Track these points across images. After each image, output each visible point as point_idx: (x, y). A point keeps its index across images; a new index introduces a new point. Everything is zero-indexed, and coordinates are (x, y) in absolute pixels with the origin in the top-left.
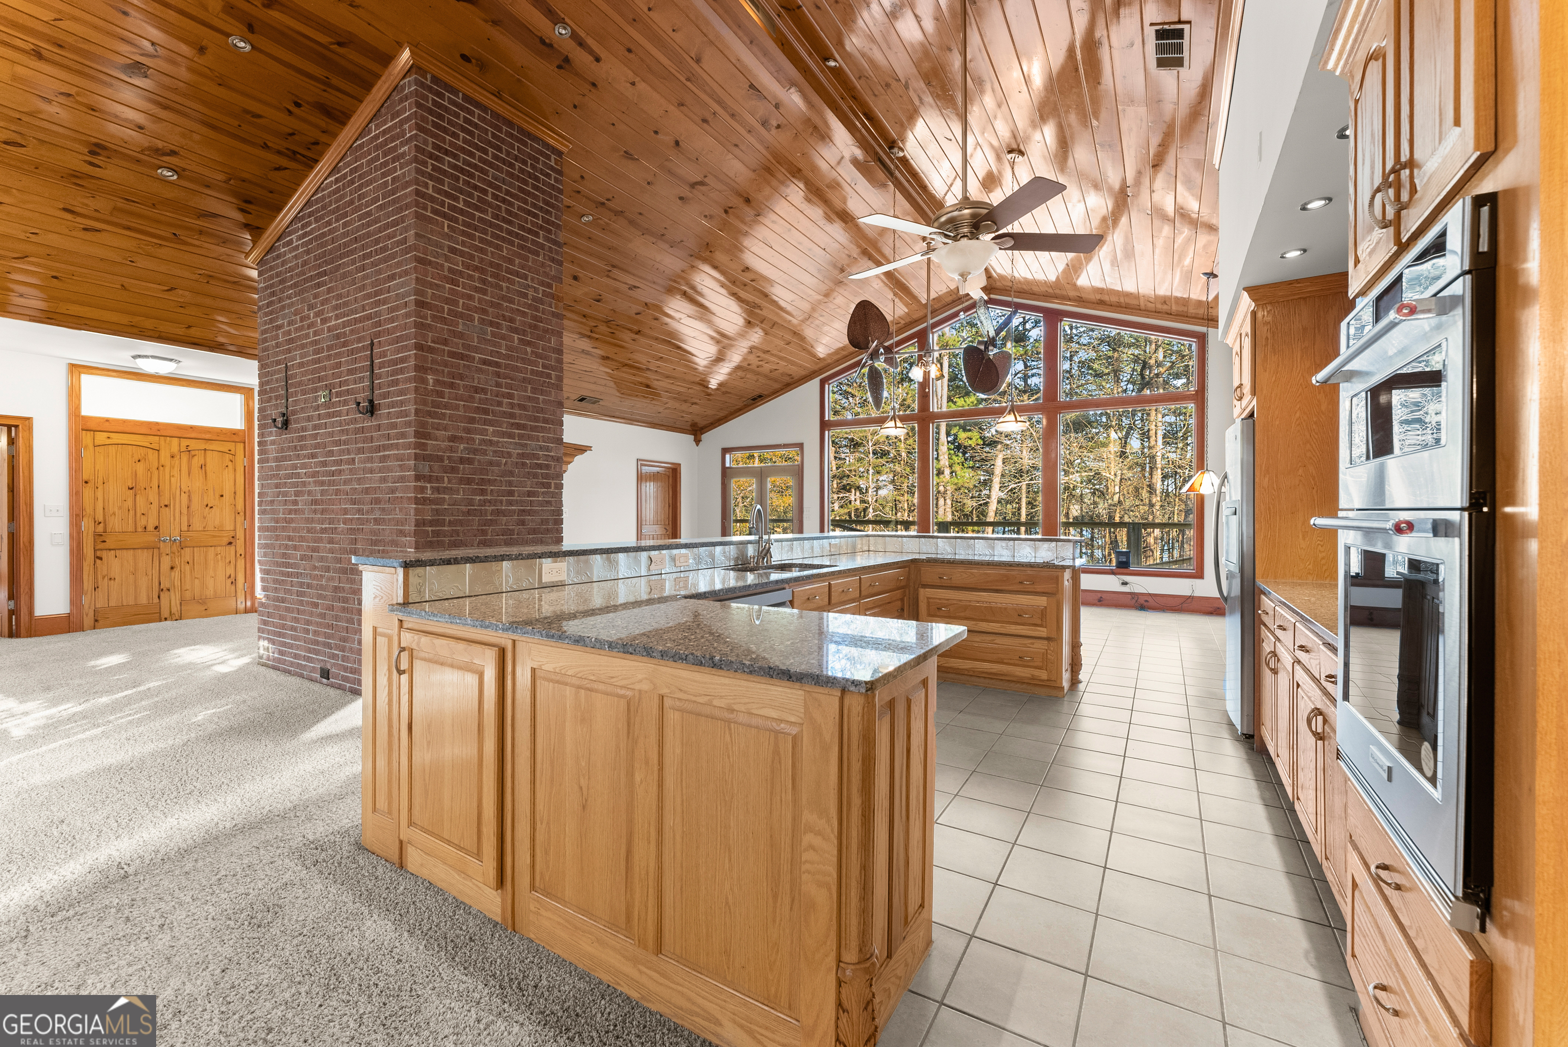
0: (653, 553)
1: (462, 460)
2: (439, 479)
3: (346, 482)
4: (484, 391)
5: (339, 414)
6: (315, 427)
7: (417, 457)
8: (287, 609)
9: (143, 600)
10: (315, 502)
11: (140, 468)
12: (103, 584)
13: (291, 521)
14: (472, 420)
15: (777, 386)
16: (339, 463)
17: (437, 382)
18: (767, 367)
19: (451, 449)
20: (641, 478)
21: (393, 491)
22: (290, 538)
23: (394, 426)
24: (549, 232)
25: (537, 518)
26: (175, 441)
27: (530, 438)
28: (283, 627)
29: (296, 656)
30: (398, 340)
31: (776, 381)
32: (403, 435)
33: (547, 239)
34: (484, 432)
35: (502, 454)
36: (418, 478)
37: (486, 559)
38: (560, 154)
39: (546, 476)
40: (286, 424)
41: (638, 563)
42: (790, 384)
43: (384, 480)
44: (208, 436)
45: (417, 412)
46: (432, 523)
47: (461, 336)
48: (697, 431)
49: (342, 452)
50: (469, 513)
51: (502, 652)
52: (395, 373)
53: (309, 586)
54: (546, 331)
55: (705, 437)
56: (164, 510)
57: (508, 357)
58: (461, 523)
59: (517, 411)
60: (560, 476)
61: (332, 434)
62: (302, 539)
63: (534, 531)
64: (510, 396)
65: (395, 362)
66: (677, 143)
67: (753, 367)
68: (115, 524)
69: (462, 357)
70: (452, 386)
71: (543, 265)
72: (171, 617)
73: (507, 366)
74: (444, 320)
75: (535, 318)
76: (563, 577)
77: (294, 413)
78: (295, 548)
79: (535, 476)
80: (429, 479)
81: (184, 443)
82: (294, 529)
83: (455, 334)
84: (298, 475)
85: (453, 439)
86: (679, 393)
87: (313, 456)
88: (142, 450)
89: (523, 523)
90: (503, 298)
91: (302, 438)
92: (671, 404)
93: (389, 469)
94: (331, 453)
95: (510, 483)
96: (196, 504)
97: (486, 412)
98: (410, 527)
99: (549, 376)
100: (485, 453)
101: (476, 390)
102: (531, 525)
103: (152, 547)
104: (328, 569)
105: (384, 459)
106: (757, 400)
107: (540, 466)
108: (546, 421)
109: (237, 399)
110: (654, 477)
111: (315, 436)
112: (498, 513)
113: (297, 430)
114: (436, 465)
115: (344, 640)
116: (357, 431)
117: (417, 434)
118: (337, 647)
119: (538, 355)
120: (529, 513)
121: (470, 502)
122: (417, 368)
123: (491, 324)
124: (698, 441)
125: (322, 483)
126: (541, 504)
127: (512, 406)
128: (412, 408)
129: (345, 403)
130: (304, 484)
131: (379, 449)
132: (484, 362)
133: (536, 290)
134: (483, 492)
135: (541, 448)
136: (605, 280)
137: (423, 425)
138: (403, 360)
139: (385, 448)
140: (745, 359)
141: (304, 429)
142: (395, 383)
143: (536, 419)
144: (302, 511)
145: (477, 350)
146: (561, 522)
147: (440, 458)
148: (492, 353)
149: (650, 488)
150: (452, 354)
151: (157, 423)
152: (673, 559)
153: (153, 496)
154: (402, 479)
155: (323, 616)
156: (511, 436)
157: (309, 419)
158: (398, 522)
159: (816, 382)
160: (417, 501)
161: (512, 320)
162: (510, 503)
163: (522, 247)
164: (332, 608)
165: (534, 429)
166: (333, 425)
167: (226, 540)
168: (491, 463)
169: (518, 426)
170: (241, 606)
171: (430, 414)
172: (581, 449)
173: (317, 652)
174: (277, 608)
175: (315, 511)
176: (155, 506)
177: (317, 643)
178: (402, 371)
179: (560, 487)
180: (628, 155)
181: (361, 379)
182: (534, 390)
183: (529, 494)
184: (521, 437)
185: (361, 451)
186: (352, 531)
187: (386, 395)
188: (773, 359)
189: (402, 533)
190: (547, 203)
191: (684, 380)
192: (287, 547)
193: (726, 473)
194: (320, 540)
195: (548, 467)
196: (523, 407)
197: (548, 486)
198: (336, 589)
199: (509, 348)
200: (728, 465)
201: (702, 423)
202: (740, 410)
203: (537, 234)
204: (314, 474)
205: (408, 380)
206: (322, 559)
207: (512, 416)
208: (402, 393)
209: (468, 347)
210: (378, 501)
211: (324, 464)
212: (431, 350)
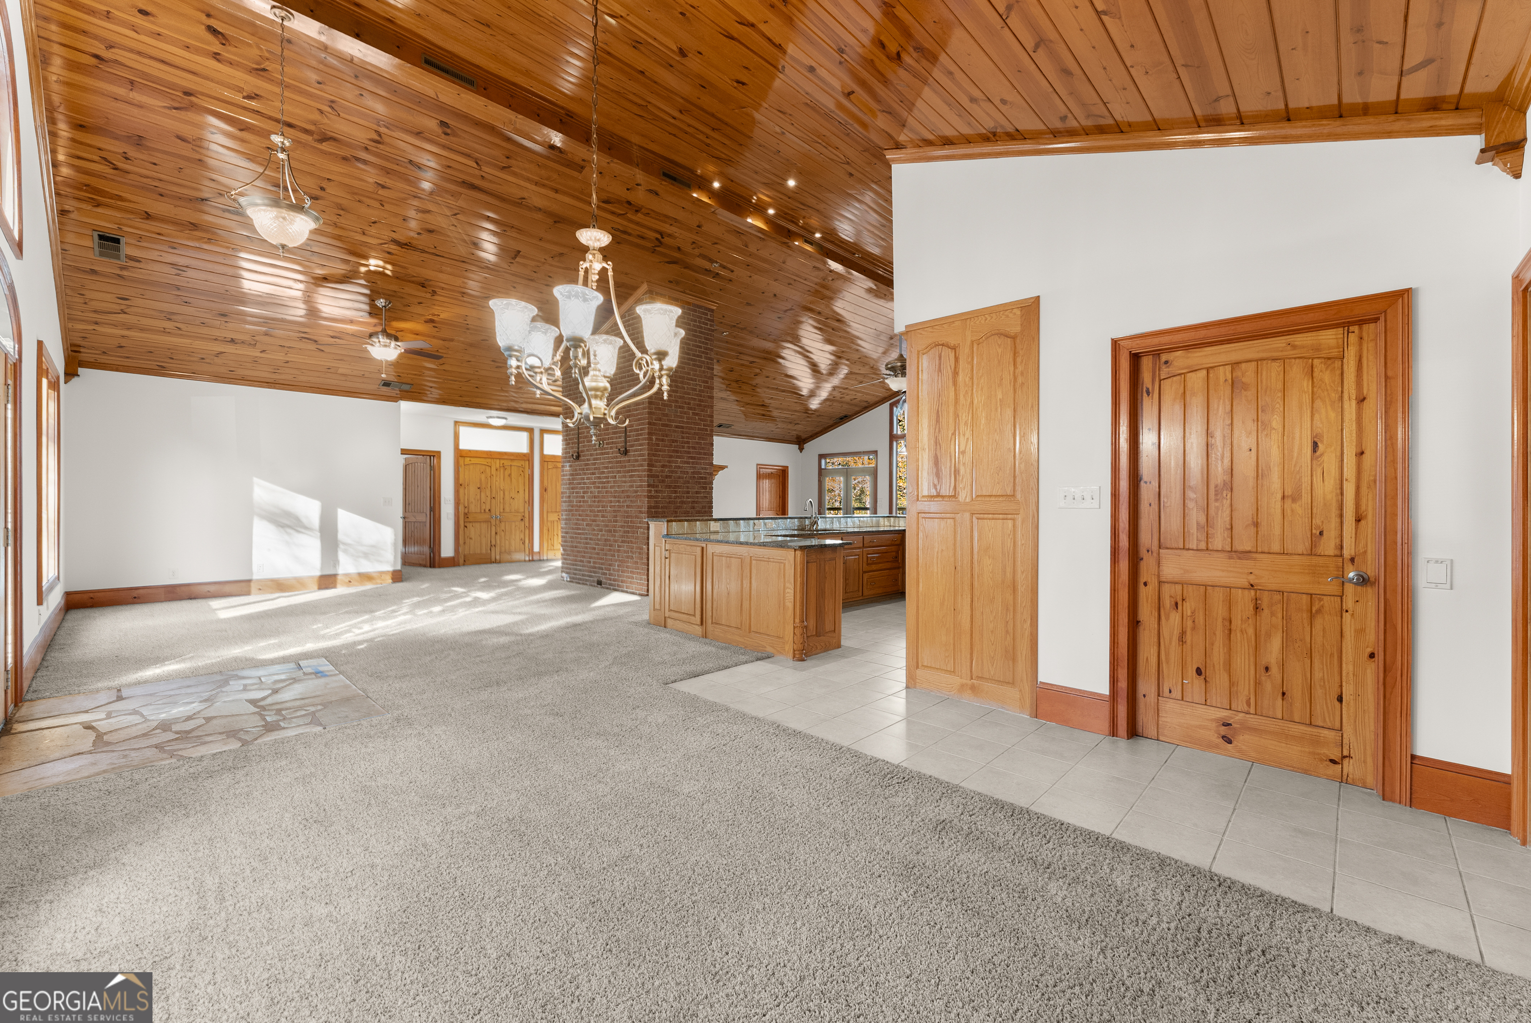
0: (756, 521)
1: (667, 477)
2: (657, 486)
3: (611, 487)
4: (676, 441)
5: (608, 453)
6: (594, 459)
7: (648, 476)
8: (578, 552)
9: (484, 551)
10: (595, 497)
11: (483, 476)
12: (467, 541)
13: (580, 506)
14: (671, 456)
15: (857, 409)
16: (607, 477)
17: (657, 439)
18: (847, 398)
19: (662, 471)
20: (760, 477)
21: (636, 492)
22: (580, 515)
23: (637, 461)
24: (707, 353)
25: (700, 505)
26: (498, 461)
27: (697, 463)
28: (576, 561)
29: (583, 575)
30: (639, 420)
31: (856, 406)
32: (642, 465)
33: (706, 358)
34: (676, 462)
35: (684, 473)
36: (649, 486)
37: (691, 521)
38: (712, 311)
39: (705, 484)
40: (578, 457)
41: (749, 525)
42: (868, 407)
43: (632, 486)
44: (512, 458)
45: (649, 454)
46: (654, 507)
47: (667, 415)
48: (801, 442)
49: (609, 472)
50: (670, 502)
51: (703, 548)
52: (638, 435)
53: (591, 539)
54: (705, 406)
55: (807, 446)
56: (493, 500)
57: (688, 423)
58: (666, 507)
59: (691, 450)
60: (712, 483)
61: (603, 463)
62: (587, 516)
63: (699, 512)
64: (688, 443)
65: (637, 430)
66: (775, 295)
67: (838, 398)
68: (473, 508)
69: (667, 425)
70: (663, 440)
71: (704, 372)
72: (496, 562)
73: (687, 428)
74: (660, 409)
75: (700, 401)
76: (718, 529)
77: (583, 451)
78: (583, 520)
79: (700, 483)
80: (653, 486)
81: (502, 462)
82: (583, 511)
83: (664, 415)
84: (585, 483)
85: (663, 466)
86: (785, 418)
87: (593, 474)
88: (484, 467)
89: (693, 508)
90: (686, 393)
91: (587, 465)
92: (780, 425)
93: (634, 481)
94: (603, 473)
95: (688, 487)
96: (507, 497)
97: (677, 452)
98: (645, 509)
99: (706, 430)
100: (676, 472)
101: (674, 441)
102: (698, 509)
103: (488, 521)
104: (601, 530)
105: (631, 476)
106: (844, 419)
107: (702, 478)
108: (705, 454)
109: (525, 435)
110: (769, 476)
111: (595, 464)
112: (682, 502)
113: (584, 460)
114: (656, 479)
115: (610, 565)
116: (617, 462)
117: (649, 465)
118: (606, 569)
119: (701, 420)
120: (697, 502)
121: (670, 497)
122: (649, 434)
123: (680, 407)
124: (801, 449)
125: (599, 487)
126: (702, 498)
127: (689, 447)
128: (646, 452)
129: (611, 448)
130: (588, 488)
131: (629, 471)
132: (677, 427)
133: (700, 386)
134: (676, 492)
135: (702, 468)
136: (735, 361)
137: (650, 460)
138: (642, 429)
139: (632, 471)
140: (830, 394)
141: (588, 460)
142: (638, 440)
143: (700, 453)
144: (587, 502)
145: (673, 421)
146: (712, 507)
147: (658, 476)
148: (680, 422)
149: (766, 484)
150: (663, 425)
151: (490, 452)
152: (765, 524)
153: (488, 493)
154: (641, 486)
155: (598, 554)
156: (688, 463)
157: (591, 455)
158: (639, 507)
159: (887, 405)
160: (649, 497)
161: (689, 404)
162: (688, 498)
163: (694, 365)
164: (602, 550)
165: (699, 458)
166: (604, 459)
167: (520, 518)
168: (679, 477)
169: (692, 458)
170: (527, 559)
171: (654, 455)
172: (722, 468)
173: (595, 572)
174: (573, 551)
175: (594, 502)
176: (489, 499)
177: (595, 568)
178: (641, 435)
179: (712, 488)
180: (748, 304)
181: (620, 437)
182: (699, 438)
183: (697, 493)
184: (693, 463)
185: (619, 472)
186: (615, 511)
187: (632, 446)
188: (851, 392)
189: (641, 512)
190: (706, 339)
191: (788, 410)
192: (578, 520)
193: (821, 473)
194: (597, 516)
195: (705, 478)
196: (694, 448)
197: (705, 488)
198: (606, 540)
199: (688, 418)
200: (823, 467)
201: (804, 436)
202: (831, 426)
203: (701, 357)
204: (594, 483)
205: (644, 439)
206: (598, 525)
207: (689, 453)
208: (641, 445)
209: (670, 421)
210: (628, 497)
211: (599, 478)
212: (654, 424)
